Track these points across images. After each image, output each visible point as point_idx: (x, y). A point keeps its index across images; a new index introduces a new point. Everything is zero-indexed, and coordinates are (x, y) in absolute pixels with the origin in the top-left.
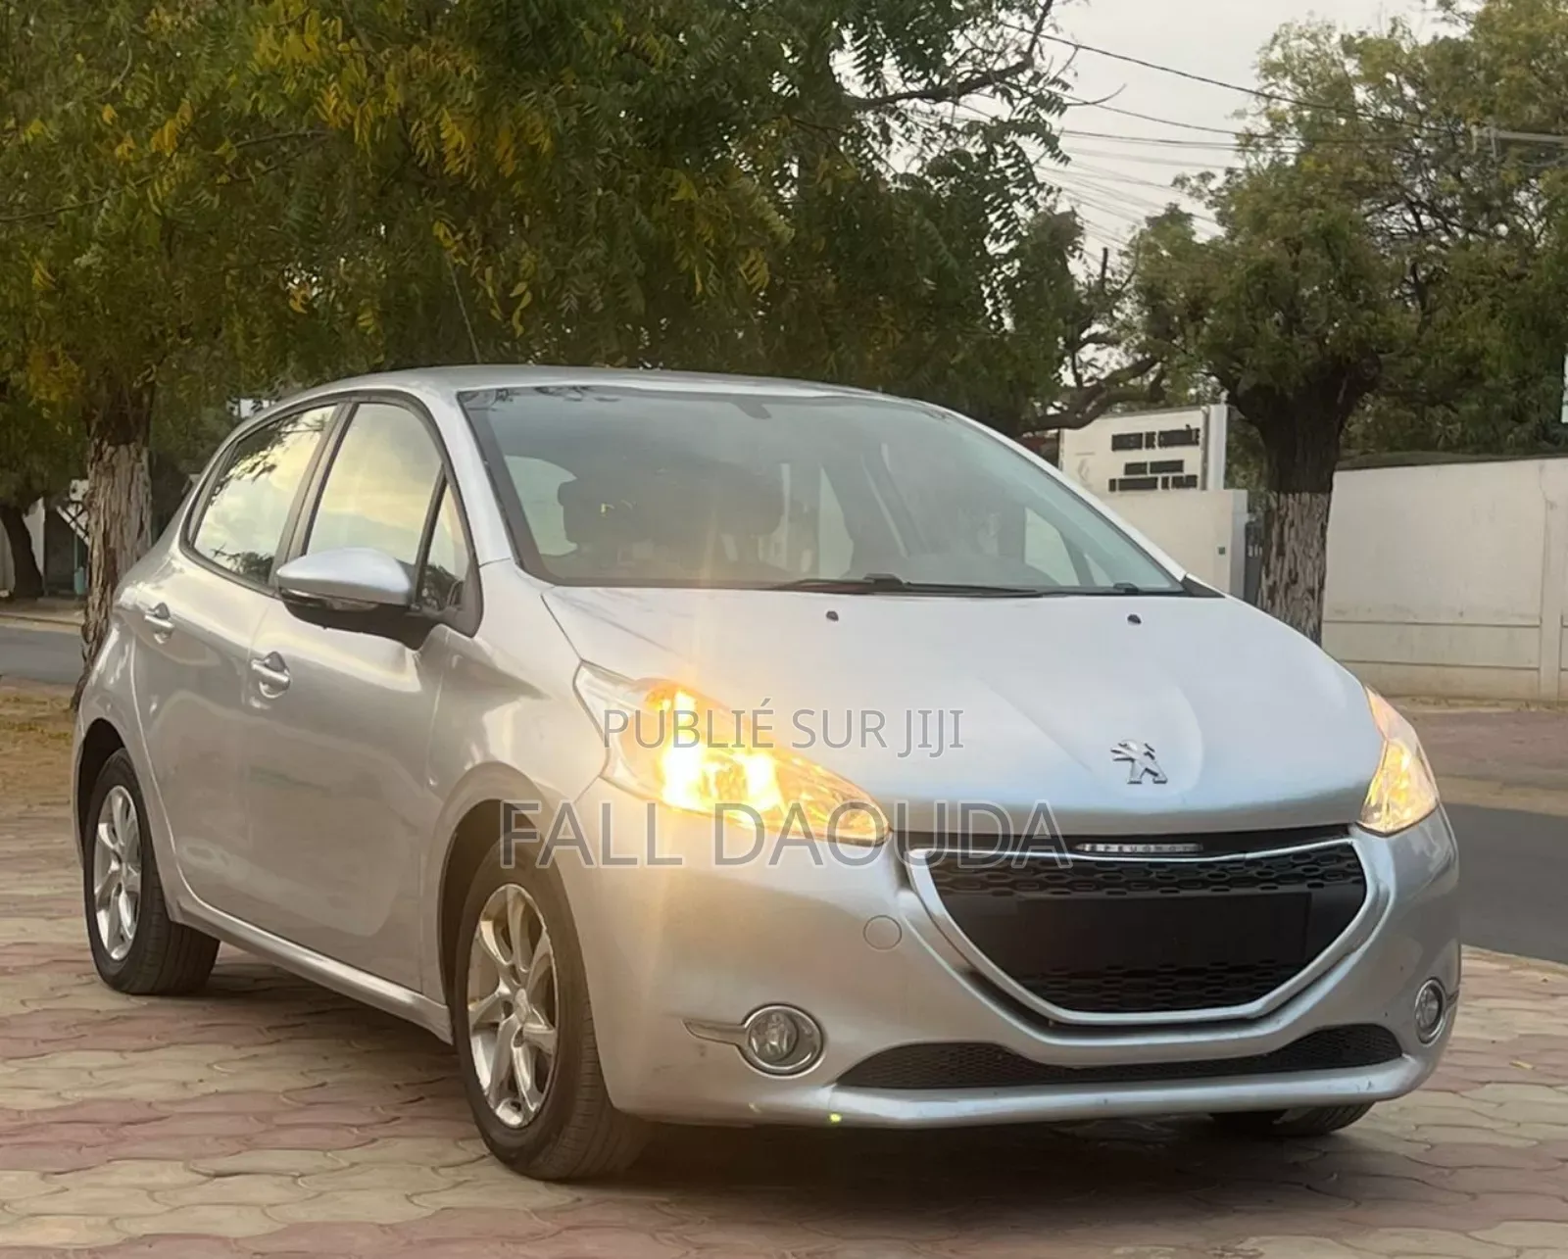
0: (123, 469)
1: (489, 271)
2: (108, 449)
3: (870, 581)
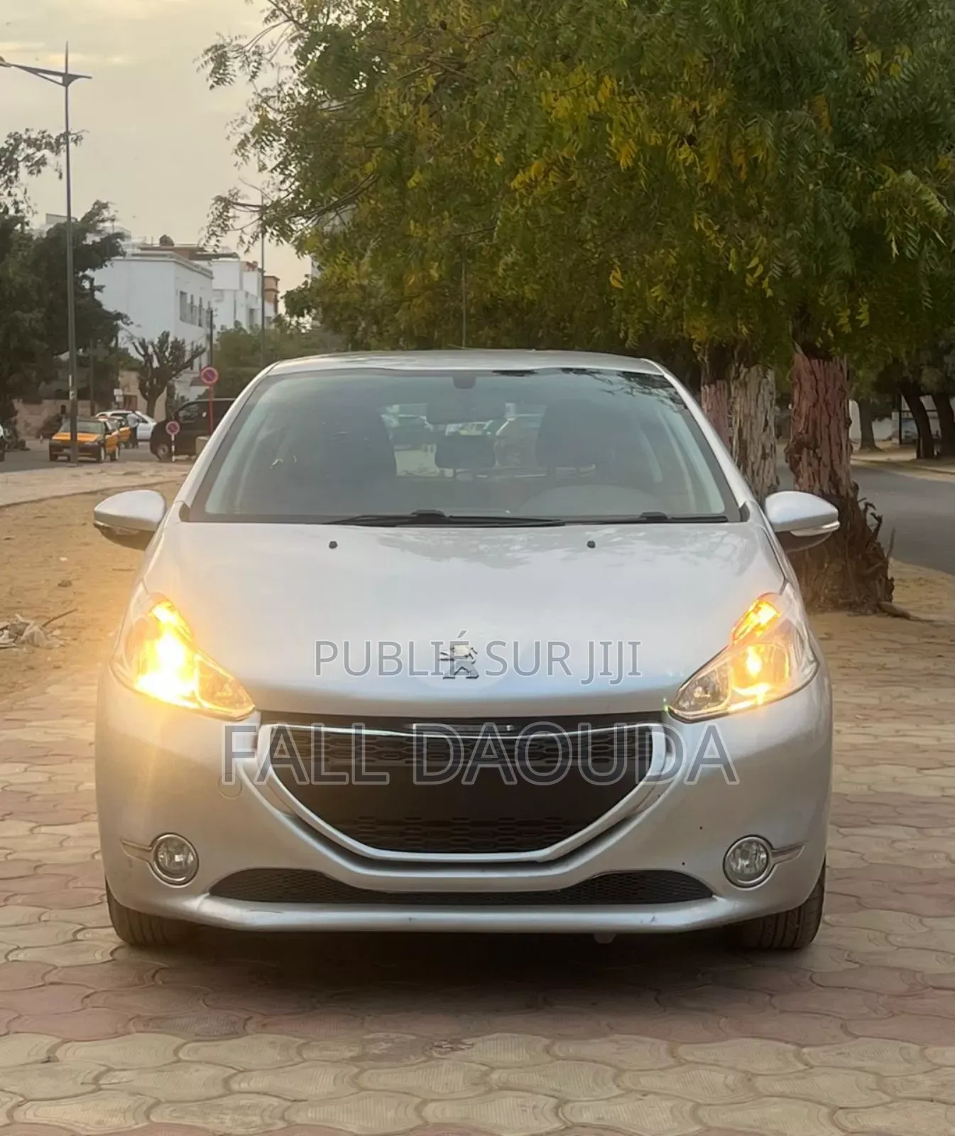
0: (752, 385)
1: (733, 251)
2: (743, 370)
3: (415, 516)
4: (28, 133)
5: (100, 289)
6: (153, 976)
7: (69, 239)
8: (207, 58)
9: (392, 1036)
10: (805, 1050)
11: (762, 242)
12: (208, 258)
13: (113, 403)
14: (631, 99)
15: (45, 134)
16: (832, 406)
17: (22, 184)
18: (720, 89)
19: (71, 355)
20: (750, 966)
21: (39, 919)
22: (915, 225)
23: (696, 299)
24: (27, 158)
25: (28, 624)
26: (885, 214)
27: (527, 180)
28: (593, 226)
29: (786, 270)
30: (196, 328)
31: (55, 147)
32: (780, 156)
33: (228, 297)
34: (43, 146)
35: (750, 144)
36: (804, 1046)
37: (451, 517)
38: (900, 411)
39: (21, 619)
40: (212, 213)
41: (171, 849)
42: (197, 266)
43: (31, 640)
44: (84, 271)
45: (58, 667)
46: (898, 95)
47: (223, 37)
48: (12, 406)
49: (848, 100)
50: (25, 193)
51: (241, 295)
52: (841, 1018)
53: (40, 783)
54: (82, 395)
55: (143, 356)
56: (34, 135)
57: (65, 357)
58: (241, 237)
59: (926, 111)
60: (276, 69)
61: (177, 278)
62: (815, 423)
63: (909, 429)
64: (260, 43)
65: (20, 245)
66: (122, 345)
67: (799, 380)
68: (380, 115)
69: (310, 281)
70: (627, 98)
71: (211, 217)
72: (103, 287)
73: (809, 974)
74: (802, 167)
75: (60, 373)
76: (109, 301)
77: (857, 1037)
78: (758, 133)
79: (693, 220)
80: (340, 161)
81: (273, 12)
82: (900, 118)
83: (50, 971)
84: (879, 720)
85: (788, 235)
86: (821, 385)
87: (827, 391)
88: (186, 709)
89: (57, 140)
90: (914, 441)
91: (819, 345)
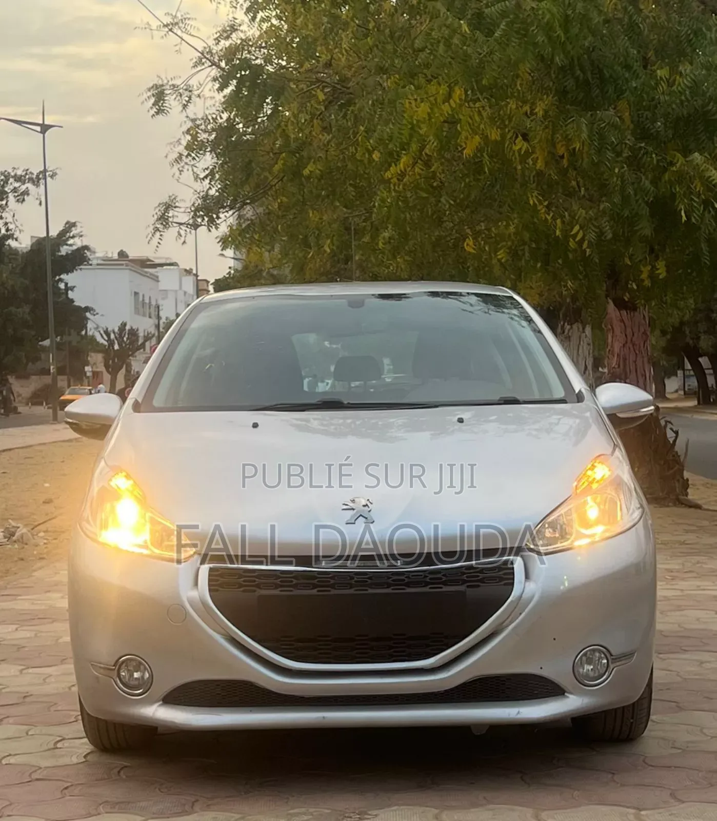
0: (575, 338)
1: (559, 221)
2: (567, 327)
3: (320, 403)
4: (15, 171)
5: (72, 288)
6: (119, 772)
7: (48, 252)
8: (149, 94)
9: (311, 810)
10: (643, 813)
11: (581, 213)
12: (155, 266)
13: (84, 378)
14: (477, 105)
15: (28, 172)
16: (638, 346)
17: (11, 210)
18: (545, 96)
19: (51, 341)
20: (594, 753)
21: (27, 734)
22: (698, 198)
23: (532, 262)
24: (15, 190)
25: (18, 527)
26: (675, 189)
27: (399, 172)
28: (450, 204)
29: (601, 234)
30: (147, 319)
31: (36, 181)
32: (593, 147)
33: (171, 297)
34: (27, 181)
35: (570, 137)
36: (640, 811)
37: (349, 403)
38: (684, 370)
39: (14, 524)
40: (156, 213)
41: (130, 668)
42: (146, 272)
43: (22, 541)
44: (60, 275)
45: (43, 558)
46: (683, 98)
47: (162, 79)
48: (7, 380)
49: (644, 104)
50: (14, 216)
51: (181, 293)
52: (669, 789)
53: (28, 638)
54: (61, 371)
55: (107, 341)
56: (19, 172)
57: (47, 343)
58: (179, 232)
59: (705, 110)
60: (203, 99)
61: (131, 281)
62: (625, 359)
63: (690, 383)
64: (191, 83)
65: (10, 259)
66: (90, 333)
67: (612, 326)
68: (284, 128)
69: (232, 272)
70: (474, 104)
71: (156, 217)
72: (74, 287)
73: (642, 758)
74: (610, 155)
75: (43, 356)
76: (79, 298)
77: (683, 802)
78: (575, 129)
79: (528, 198)
80: (253, 164)
81: (201, 59)
82: (686, 116)
83: (36, 771)
84: (683, 579)
85: (602, 207)
86: (629, 330)
87: (633, 335)
88: (141, 555)
89: (38, 176)
90: (695, 393)
91: (626, 299)
